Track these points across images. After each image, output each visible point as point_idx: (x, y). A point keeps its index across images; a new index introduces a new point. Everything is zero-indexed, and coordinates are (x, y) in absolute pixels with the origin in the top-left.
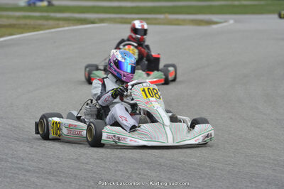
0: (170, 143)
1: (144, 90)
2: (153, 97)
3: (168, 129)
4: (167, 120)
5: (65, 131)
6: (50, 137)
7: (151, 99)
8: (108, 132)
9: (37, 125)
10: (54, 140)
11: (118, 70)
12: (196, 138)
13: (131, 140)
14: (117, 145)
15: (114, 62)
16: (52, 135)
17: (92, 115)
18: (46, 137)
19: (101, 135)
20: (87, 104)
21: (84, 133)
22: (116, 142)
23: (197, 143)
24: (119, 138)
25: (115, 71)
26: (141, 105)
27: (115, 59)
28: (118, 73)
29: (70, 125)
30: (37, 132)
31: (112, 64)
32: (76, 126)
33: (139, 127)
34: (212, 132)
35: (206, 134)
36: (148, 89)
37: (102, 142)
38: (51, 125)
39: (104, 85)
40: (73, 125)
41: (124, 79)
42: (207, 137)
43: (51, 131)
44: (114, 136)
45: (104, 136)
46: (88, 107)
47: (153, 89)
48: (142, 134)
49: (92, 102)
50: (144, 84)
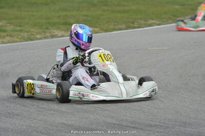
0: (125, 97)
1: (100, 56)
2: (108, 61)
3: (121, 86)
4: (121, 79)
5: (38, 90)
6: (25, 95)
7: (107, 62)
8: (74, 91)
9: (14, 86)
10: (28, 97)
11: (78, 40)
12: (145, 93)
13: (93, 96)
14: (81, 102)
15: (75, 33)
16: (26, 94)
17: (58, 77)
18: (22, 96)
19: (68, 93)
20: (54, 69)
21: (54, 91)
22: (81, 98)
23: (145, 96)
24: (83, 95)
25: (76, 41)
26: (100, 68)
27: (75, 31)
28: (78, 42)
29: (42, 85)
30: (14, 92)
31: (73, 36)
32: (47, 86)
33: (99, 85)
34: (156, 87)
35: (152, 89)
36: (104, 55)
37: (70, 98)
38: (25, 86)
39: (66, 53)
40: (44, 86)
41: (83, 47)
42: (153, 91)
43: (26, 91)
44: (79, 93)
45: (71, 94)
46: (55, 70)
47: (108, 54)
48: (102, 91)
49: (58, 67)
50: (101, 51)
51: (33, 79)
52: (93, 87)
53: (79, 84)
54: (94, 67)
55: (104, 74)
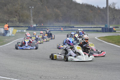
0: (85, 60)
1: (77, 48)
3: (84, 57)
4: (84, 55)
5: (58, 57)
6: (54, 59)
7: (79, 50)
8: (69, 58)
9: (50, 56)
10: (55, 60)
11: (69, 43)
13: (75, 60)
14: (72, 61)
17: (64, 54)
18: (53, 59)
19: (68, 59)
21: (63, 58)
23: (91, 60)
30: (50, 58)
38: (54, 56)
40: (60, 56)
42: (93, 59)
44: (71, 59)
45: (69, 59)
46: (63, 52)
48: (78, 58)
51: (56, 54)
52: (75, 57)
53: (71, 56)
54: (75, 51)
55: (78, 53)
